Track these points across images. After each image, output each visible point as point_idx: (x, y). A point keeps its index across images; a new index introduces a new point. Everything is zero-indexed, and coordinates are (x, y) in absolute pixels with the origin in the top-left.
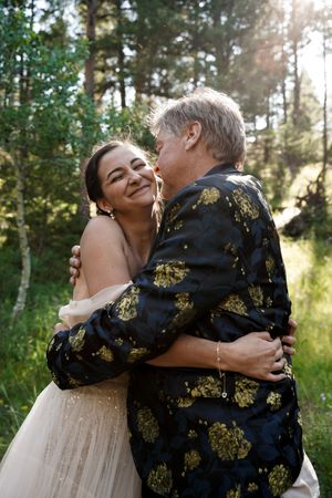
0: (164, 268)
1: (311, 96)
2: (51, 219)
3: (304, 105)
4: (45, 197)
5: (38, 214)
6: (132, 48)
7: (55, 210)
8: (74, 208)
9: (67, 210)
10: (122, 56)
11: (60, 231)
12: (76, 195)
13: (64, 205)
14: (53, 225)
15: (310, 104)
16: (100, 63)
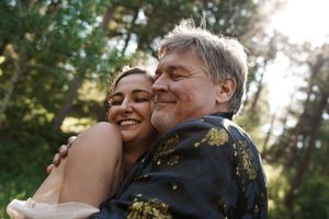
0: (143, 207)
1: (266, 103)
2: (28, 117)
3: (259, 108)
4: (31, 98)
5: (19, 110)
6: (146, 14)
7: (35, 112)
8: (50, 117)
9: (44, 115)
10: (136, 17)
11: (31, 131)
12: (57, 106)
13: (42, 111)
14: (27, 123)
15: (264, 108)
16: (117, 16)
